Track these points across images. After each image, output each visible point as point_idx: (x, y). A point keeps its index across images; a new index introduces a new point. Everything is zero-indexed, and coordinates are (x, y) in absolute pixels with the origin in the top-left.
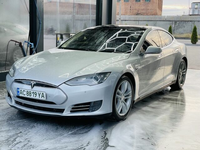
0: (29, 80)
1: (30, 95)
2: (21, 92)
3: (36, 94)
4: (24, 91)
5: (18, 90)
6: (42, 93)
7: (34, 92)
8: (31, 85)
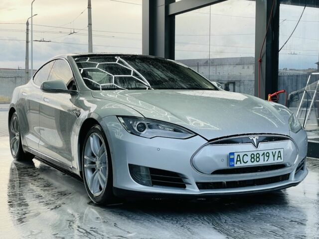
1: (258, 159)
2: (239, 159)
3: (268, 155)
4: (246, 156)
5: (232, 157)
6: (277, 151)
7: (264, 153)
8: (252, 142)
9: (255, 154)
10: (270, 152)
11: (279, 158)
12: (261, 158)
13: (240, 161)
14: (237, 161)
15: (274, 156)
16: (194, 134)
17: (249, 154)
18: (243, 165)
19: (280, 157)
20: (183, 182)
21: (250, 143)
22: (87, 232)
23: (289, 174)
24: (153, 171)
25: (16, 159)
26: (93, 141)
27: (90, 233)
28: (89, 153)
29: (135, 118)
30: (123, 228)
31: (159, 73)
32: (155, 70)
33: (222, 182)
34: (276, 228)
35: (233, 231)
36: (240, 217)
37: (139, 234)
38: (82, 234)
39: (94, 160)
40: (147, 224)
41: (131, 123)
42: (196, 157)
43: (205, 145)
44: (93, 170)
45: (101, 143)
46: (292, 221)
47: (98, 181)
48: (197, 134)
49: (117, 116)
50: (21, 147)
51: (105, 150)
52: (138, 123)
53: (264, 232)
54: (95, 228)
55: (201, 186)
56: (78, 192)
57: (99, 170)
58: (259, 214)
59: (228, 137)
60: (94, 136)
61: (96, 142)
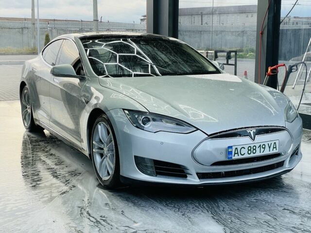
0: (243, 128)
1: (254, 151)
2: (236, 152)
3: (264, 146)
4: (243, 149)
5: (230, 150)
6: (273, 143)
7: (260, 145)
8: (249, 135)
9: (252, 146)
10: (266, 144)
11: (275, 149)
12: (258, 150)
13: (238, 153)
14: (235, 153)
15: (270, 147)
16: (195, 129)
17: (246, 147)
18: (240, 157)
19: (276, 147)
20: (185, 173)
21: (247, 136)
22: (97, 222)
23: (284, 161)
24: (157, 163)
25: (28, 130)
26: (101, 129)
27: (100, 223)
28: (97, 139)
29: (140, 113)
30: (130, 217)
31: (163, 56)
32: (159, 53)
33: (220, 172)
34: (269, 217)
35: (230, 221)
36: (237, 203)
37: (144, 224)
38: (92, 224)
39: (102, 146)
40: (151, 211)
41: (136, 116)
42: (197, 150)
43: (205, 139)
44: (102, 155)
45: (109, 133)
46: (285, 209)
47: (106, 166)
48: (198, 129)
49: (124, 109)
50: (32, 120)
51: (113, 139)
52: (143, 117)
53: (258, 222)
54: (104, 217)
55: (201, 176)
56: (87, 171)
57: (107, 156)
58: (255, 201)
59: (226, 131)
60: (102, 125)
61: (103, 130)
